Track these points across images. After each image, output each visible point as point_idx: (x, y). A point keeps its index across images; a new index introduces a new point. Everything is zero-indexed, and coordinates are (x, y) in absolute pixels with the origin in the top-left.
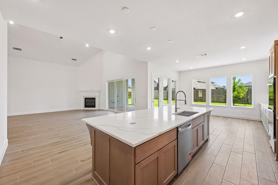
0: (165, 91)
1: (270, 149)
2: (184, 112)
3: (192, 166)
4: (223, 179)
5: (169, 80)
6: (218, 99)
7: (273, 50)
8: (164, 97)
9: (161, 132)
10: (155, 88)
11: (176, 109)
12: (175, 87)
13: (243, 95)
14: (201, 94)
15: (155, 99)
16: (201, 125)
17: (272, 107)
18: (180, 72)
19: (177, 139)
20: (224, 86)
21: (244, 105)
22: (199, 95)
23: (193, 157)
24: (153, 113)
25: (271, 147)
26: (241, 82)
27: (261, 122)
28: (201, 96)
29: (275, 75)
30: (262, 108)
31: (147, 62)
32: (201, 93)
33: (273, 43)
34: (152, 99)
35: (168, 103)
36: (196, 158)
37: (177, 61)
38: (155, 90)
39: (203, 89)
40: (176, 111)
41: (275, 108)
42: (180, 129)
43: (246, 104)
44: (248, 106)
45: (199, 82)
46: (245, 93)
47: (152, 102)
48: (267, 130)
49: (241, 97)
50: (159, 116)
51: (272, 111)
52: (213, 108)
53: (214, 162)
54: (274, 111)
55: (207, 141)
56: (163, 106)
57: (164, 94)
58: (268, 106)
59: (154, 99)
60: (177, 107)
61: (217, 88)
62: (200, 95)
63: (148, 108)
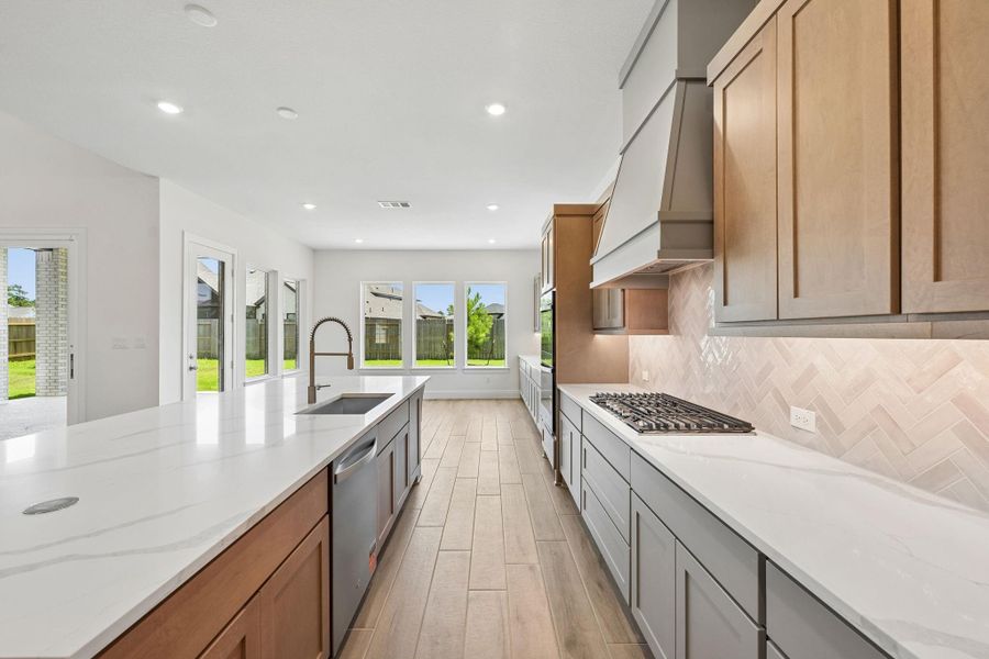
0: (251, 321)
1: (542, 463)
2: (342, 398)
3: (379, 593)
4: (469, 590)
5: (269, 276)
6: (430, 349)
7: (551, 225)
8: (247, 348)
9: (263, 509)
10: (199, 308)
11: (313, 390)
12: (297, 305)
13: (484, 335)
14: (383, 336)
15: (200, 356)
16: (402, 435)
17: (549, 362)
18: (316, 253)
19: (330, 512)
20: (441, 313)
21: (486, 362)
22: (377, 337)
23: (379, 558)
24: (193, 424)
25: (546, 457)
26: (480, 301)
27: (521, 400)
28: (383, 341)
29: (554, 286)
30: (523, 365)
31: (155, 178)
32: (384, 332)
33: (551, 212)
34: (185, 356)
35: (267, 371)
36: (389, 559)
37: (309, 207)
38: (199, 317)
39: (388, 320)
40: (312, 399)
41: (554, 364)
42: (338, 470)
43: (489, 359)
44: (494, 364)
45: (376, 295)
46: (488, 331)
47: (186, 368)
48: (535, 419)
49: (481, 341)
50: (223, 433)
51: (549, 370)
52: (428, 377)
53: (443, 547)
54: (554, 371)
55: (416, 483)
56: (245, 384)
57: (248, 335)
58: (539, 360)
59: (195, 354)
60: (316, 383)
61: (424, 317)
62: (381, 338)
63: (164, 399)
